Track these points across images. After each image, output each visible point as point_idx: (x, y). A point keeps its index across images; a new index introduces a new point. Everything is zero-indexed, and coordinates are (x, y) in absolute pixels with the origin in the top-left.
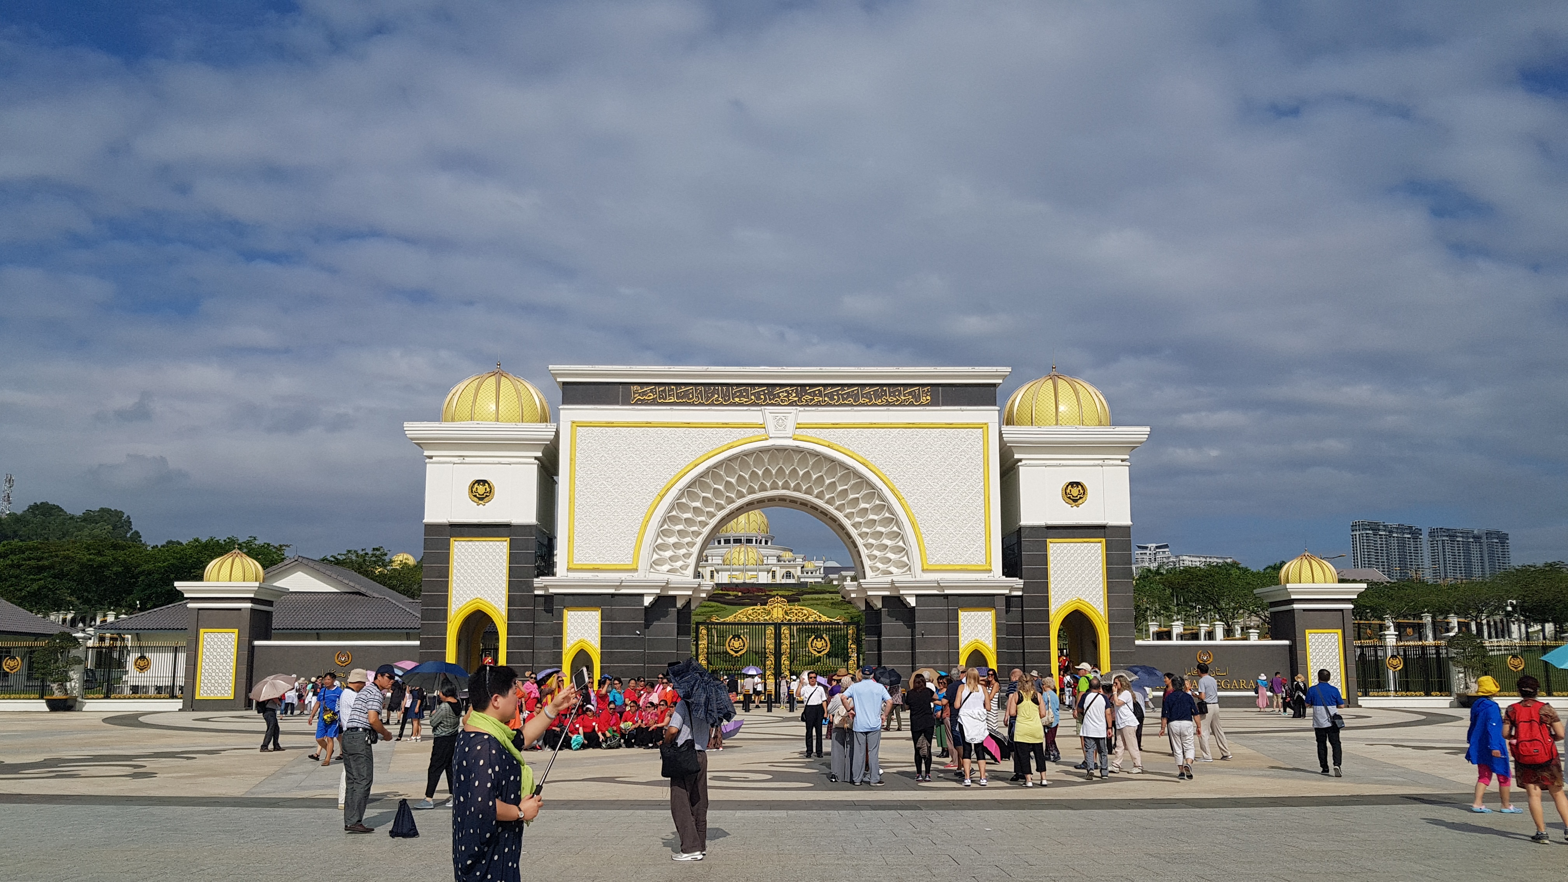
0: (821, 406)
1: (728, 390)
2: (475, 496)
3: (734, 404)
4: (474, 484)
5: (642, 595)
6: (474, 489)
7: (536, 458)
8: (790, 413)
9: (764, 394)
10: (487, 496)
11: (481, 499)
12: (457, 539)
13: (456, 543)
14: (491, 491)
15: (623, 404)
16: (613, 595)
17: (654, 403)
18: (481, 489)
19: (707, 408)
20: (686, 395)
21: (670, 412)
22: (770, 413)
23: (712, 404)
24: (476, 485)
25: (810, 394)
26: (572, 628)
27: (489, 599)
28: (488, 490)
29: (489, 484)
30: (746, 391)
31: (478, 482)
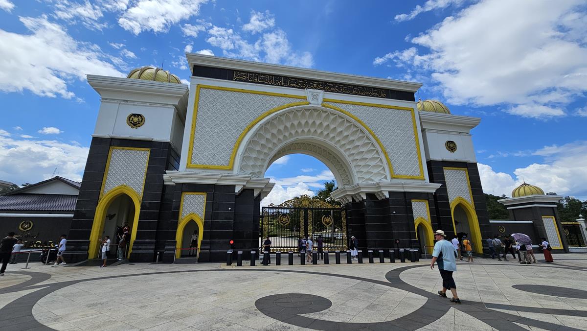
0: (334, 92)
1: (287, 79)
2: (131, 123)
3: (290, 87)
4: (131, 116)
5: (234, 187)
6: (131, 119)
7: (174, 105)
8: (320, 93)
9: (306, 84)
10: (139, 123)
11: (134, 125)
12: (115, 147)
13: (114, 151)
14: (142, 121)
15: (228, 79)
16: (214, 185)
17: (246, 81)
18: (136, 119)
19: (276, 86)
20: (264, 79)
21: (255, 86)
22: (310, 92)
23: (278, 85)
24: (132, 117)
25: (328, 86)
26: (186, 205)
27: (132, 186)
28: (140, 120)
29: (141, 117)
30: (296, 81)
31: (134, 115)
